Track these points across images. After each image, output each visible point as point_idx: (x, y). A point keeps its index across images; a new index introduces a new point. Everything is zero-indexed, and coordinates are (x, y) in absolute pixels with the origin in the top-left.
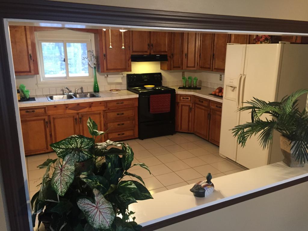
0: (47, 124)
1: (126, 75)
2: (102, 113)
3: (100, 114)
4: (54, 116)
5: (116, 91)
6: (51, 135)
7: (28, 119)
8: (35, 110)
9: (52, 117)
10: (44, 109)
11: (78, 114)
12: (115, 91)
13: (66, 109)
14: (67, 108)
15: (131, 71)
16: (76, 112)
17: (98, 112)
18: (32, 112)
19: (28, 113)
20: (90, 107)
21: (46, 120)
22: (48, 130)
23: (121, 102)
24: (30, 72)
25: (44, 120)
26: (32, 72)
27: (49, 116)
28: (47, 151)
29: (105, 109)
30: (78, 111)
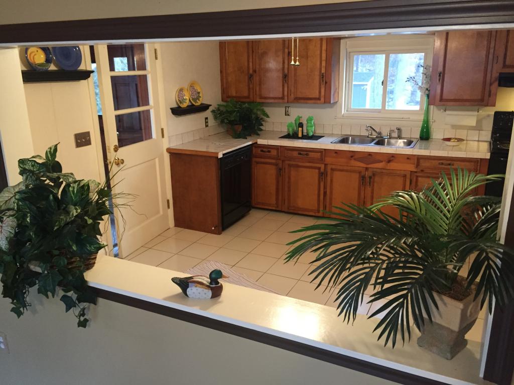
0: (322, 175)
1: (493, 113)
2: (408, 176)
3: (405, 176)
4: (334, 167)
5: (458, 141)
6: (325, 193)
7: (300, 164)
8: (310, 153)
9: (329, 167)
10: (320, 154)
11: (367, 169)
12: (456, 141)
13: (351, 159)
14: (352, 157)
15: (495, 106)
16: (365, 166)
17: (403, 173)
18: (306, 156)
19: (301, 156)
20: (389, 161)
21: (322, 170)
22: (322, 184)
23: (449, 162)
24: (319, 99)
25: (319, 168)
26: (322, 99)
27: (327, 164)
28: (317, 214)
29: (415, 170)
30: (368, 164)
